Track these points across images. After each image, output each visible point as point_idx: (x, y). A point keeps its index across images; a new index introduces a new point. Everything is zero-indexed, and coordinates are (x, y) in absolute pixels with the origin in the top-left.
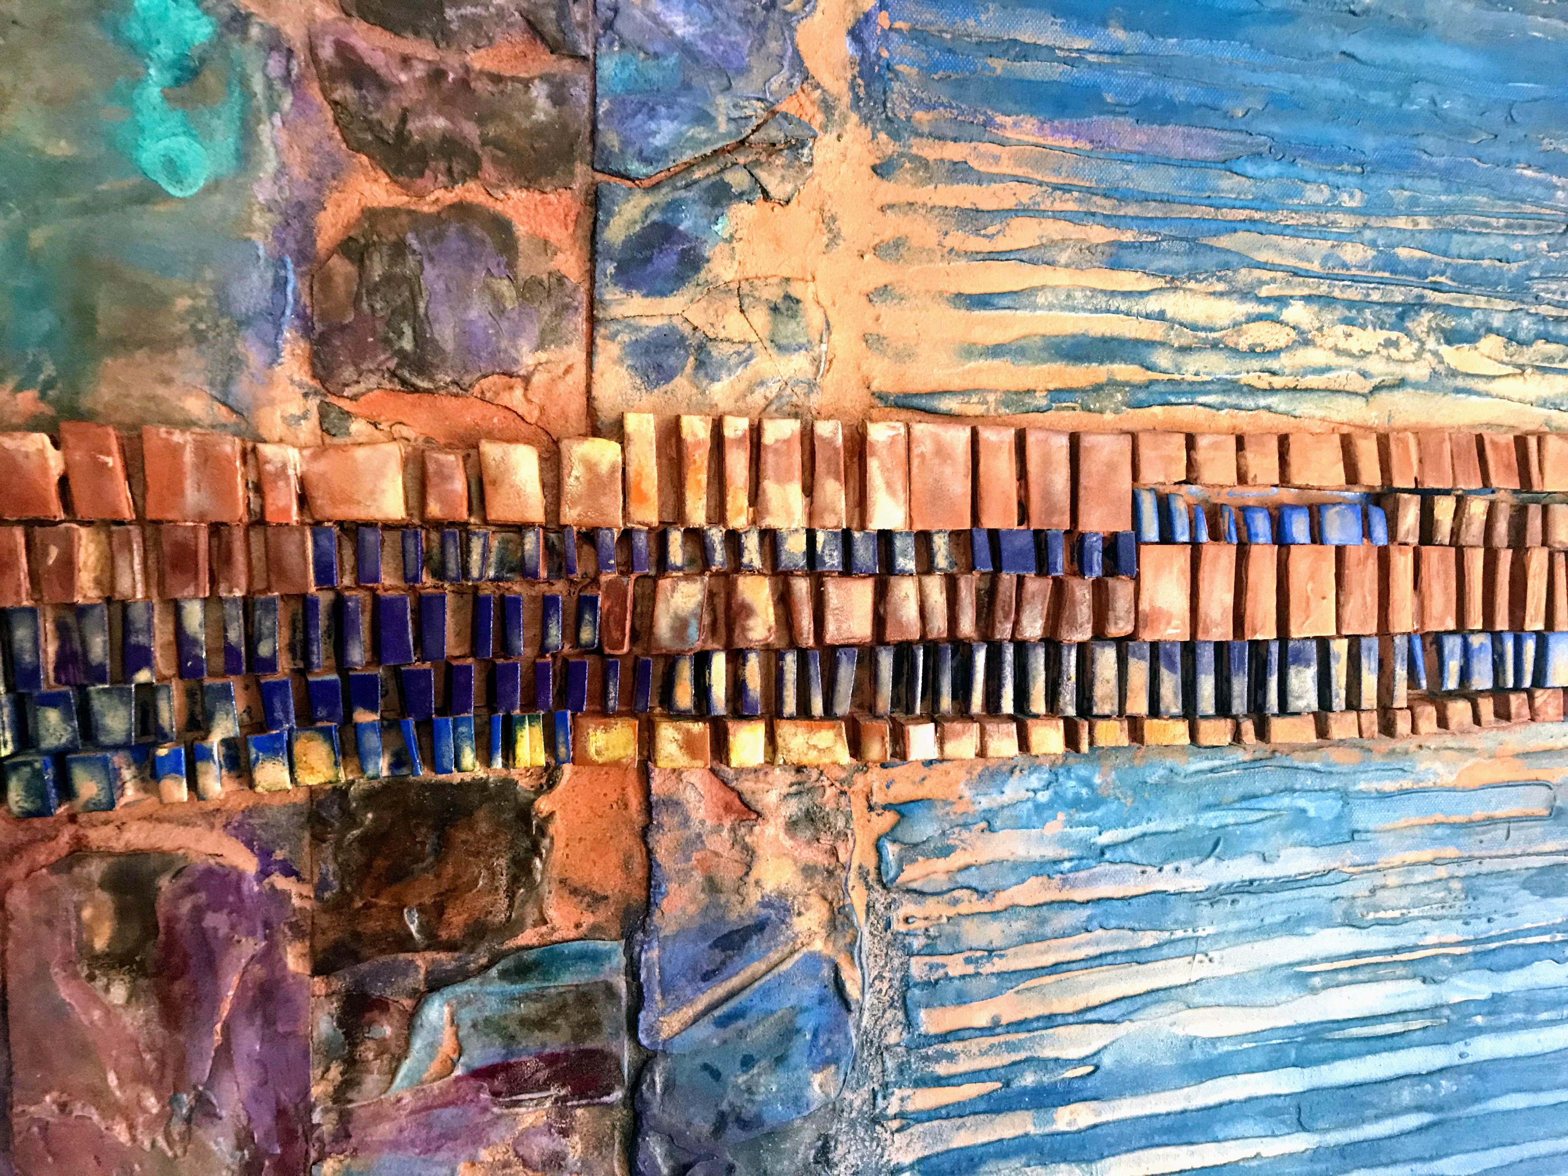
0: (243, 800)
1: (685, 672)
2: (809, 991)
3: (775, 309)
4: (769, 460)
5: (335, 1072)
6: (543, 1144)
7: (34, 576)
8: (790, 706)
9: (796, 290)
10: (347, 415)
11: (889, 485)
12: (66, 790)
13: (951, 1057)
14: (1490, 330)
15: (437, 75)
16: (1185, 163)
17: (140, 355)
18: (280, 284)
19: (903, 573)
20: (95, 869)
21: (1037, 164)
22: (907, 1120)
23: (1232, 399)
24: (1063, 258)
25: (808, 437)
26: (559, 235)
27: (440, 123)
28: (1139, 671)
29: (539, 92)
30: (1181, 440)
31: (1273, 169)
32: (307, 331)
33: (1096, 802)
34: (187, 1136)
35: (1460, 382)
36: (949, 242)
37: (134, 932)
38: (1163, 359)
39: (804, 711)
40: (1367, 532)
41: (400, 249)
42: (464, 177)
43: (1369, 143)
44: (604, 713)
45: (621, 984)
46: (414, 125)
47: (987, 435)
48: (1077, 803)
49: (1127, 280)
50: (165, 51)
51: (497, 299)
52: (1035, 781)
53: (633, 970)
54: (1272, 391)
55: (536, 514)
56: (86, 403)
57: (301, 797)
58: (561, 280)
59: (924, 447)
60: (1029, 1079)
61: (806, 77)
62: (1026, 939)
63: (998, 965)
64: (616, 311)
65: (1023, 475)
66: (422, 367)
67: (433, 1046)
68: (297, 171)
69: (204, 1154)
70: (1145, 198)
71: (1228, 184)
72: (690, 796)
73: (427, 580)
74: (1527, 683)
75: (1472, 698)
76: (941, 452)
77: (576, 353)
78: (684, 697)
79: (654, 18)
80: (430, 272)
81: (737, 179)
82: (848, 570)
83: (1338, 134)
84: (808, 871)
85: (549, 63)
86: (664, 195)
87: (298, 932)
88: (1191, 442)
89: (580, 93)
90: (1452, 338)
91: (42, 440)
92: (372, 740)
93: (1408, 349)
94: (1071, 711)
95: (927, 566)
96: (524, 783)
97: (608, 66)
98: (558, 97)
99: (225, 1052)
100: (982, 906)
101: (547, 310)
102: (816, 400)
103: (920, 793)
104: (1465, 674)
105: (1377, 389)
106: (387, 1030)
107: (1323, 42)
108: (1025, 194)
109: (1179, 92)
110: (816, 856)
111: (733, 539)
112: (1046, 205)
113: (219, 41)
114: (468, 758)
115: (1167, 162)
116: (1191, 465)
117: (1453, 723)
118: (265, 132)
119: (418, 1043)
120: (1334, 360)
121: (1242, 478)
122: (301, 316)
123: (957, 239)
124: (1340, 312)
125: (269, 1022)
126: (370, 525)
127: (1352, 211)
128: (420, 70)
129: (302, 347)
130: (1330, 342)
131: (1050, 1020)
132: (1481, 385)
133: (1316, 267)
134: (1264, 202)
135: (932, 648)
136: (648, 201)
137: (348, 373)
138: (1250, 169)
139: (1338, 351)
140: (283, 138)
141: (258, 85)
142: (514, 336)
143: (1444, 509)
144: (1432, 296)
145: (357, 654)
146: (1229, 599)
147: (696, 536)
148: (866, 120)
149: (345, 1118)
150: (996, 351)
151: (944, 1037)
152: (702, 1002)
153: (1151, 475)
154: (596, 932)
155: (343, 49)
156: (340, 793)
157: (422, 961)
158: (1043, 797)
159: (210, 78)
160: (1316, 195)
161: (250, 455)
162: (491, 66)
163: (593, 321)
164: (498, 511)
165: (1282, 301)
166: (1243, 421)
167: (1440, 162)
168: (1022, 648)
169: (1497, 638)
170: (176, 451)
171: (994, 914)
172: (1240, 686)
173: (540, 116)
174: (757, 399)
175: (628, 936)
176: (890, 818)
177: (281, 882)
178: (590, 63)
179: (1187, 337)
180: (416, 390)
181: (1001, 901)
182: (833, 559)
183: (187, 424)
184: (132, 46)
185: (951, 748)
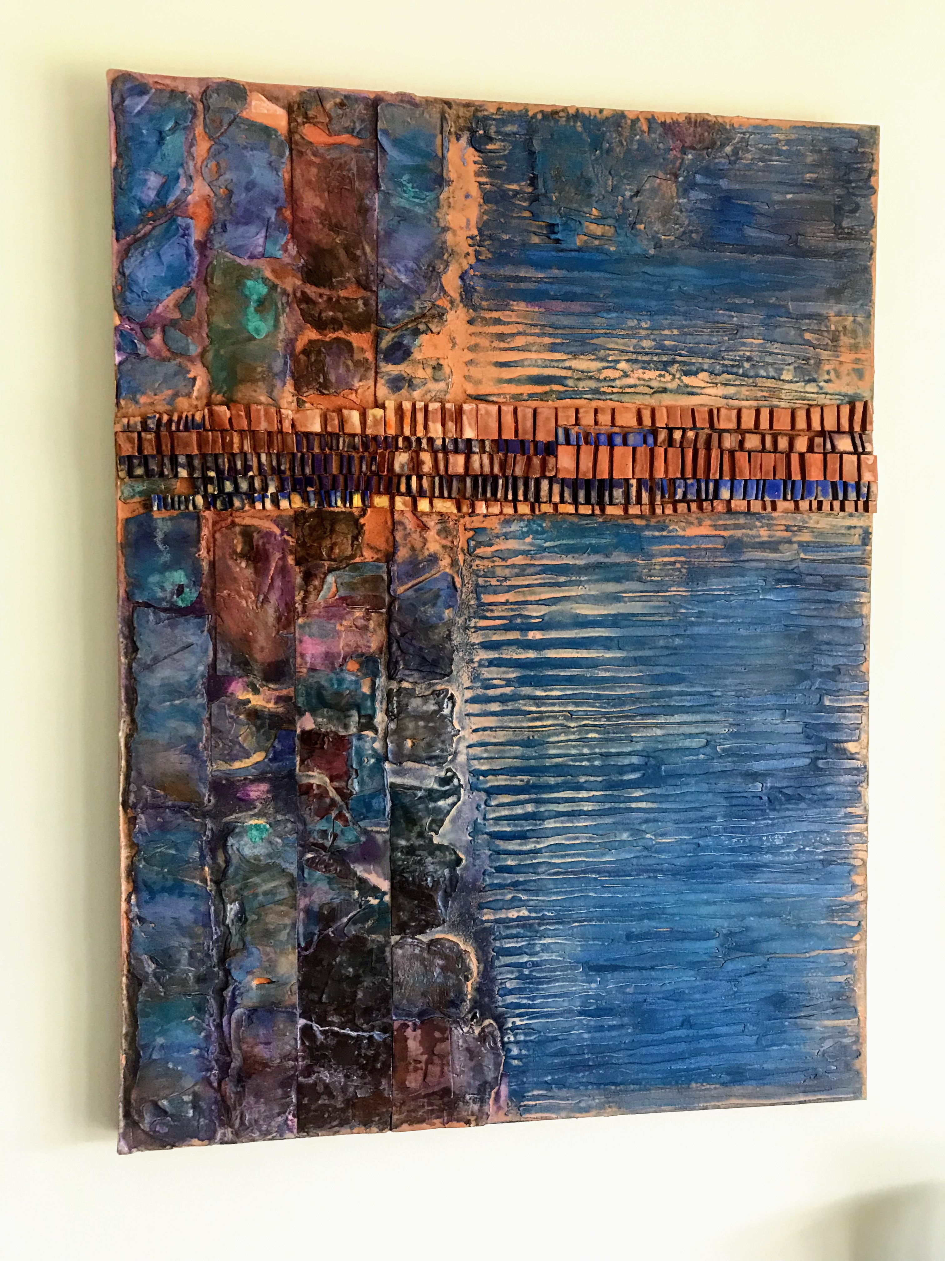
0: (276, 513)
1: (403, 480)
2: (443, 585)
3: (434, 368)
4: (430, 416)
5: (302, 593)
6: (360, 623)
7: (223, 445)
8: (437, 494)
9: (441, 362)
10: (304, 402)
11: (470, 424)
12: (232, 504)
13: (492, 611)
14: (703, 370)
15: (330, 299)
16: (580, 314)
17: (249, 384)
18: (286, 363)
19: (475, 453)
20: (237, 529)
21: (525, 318)
22: (477, 629)
23: (597, 396)
24: (534, 349)
25: (443, 408)
26: (366, 346)
27: (331, 313)
28: (556, 488)
29: (360, 302)
30: (574, 411)
31: (614, 315)
32: (293, 377)
33: (543, 533)
34: (262, 607)
35: (689, 389)
36: (494, 345)
37: (247, 548)
38: (570, 383)
39: (441, 496)
40: (645, 442)
41: (319, 352)
42: (338, 330)
43: (653, 304)
44: (379, 493)
45: (385, 577)
46: (324, 315)
47: (504, 408)
48: (537, 532)
49: (557, 356)
50: (255, 297)
51: (347, 366)
52: (522, 524)
53: (389, 573)
54: (613, 393)
55: (358, 430)
56: (235, 398)
57: (292, 513)
58: (367, 360)
59: (482, 411)
60: (519, 621)
61: (445, 292)
62: (517, 575)
63: (508, 583)
64: (383, 369)
65: (516, 422)
66: (326, 388)
67: (329, 589)
68: (291, 330)
69: (266, 612)
70: (565, 327)
71: (597, 321)
72: (406, 521)
73: (327, 451)
74: (711, 497)
75: (688, 503)
76: (487, 413)
77: (371, 382)
78: (403, 488)
79: (396, 277)
80: (328, 359)
81: (422, 327)
82: (456, 451)
83: (641, 302)
84: (444, 547)
85: (362, 293)
86: (398, 333)
87: (291, 553)
88: (577, 411)
89: (373, 302)
90: (686, 373)
91: (225, 408)
92: (312, 496)
93: (668, 378)
94: (532, 500)
95: (483, 451)
96: (356, 513)
97: (382, 294)
98: (366, 304)
99: (271, 586)
100: (504, 563)
101: (362, 369)
102: (448, 397)
103: (482, 526)
104: (685, 494)
105: (655, 392)
106: (317, 583)
107: (636, 269)
108: (521, 328)
109: (578, 290)
110: (447, 543)
111: (419, 440)
112: (528, 331)
113: (269, 293)
114: (339, 503)
115: (573, 314)
116: (577, 419)
117: (679, 511)
118: (281, 318)
119: (325, 587)
120: (638, 382)
121: (596, 423)
122: (292, 372)
123: (496, 344)
124: (639, 365)
125: (284, 577)
126: (311, 433)
127: (647, 329)
128: (325, 298)
129: (292, 382)
130: (636, 375)
131: (526, 603)
132: (699, 391)
133: (631, 349)
134: (611, 327)
135: (485, 478)
136: (393, 335)
137: (305, 389)
138: (605, 315)
139: (639, 379)
140: (286, 320)
141: (280, 306)
142: (353, 377)
143: (677, 435)
144: (678, 358)
145: (308, 471)
146: (591, 465)
147: (407, 439)
148: (465, 306)
149: (304, 607)
150: (510, 381)
151: (490, 604)
152: (410, 585)
153: (561, 422)
154: (378, 560)
155: (303, 293)
156: (303, 512)
157: (326, 564)
158: (525, 529)
159: (267, 304)
160: (631, 323)
161: (279, 412)
162: (346, 295)
163: (376, 373)
164: (347, 431)
165: (617, 362)
166: (600, 404)
167: (682, 309)
168: (515, 479)
169: (699, 481)
170: (258, 411)
171: (507, 567)
172: (594, 494)
173: (360, 310)
174: (428, 397)
175: (387, 562)
176: (472, 533)
177: (287, 538)
178: (376, 293)
179: (580, 375)
180: (324, 394)
181: (510, 562)
182: (451, 447)
183: (261, 404)
184: (246, 296)
185: (490, 510)
